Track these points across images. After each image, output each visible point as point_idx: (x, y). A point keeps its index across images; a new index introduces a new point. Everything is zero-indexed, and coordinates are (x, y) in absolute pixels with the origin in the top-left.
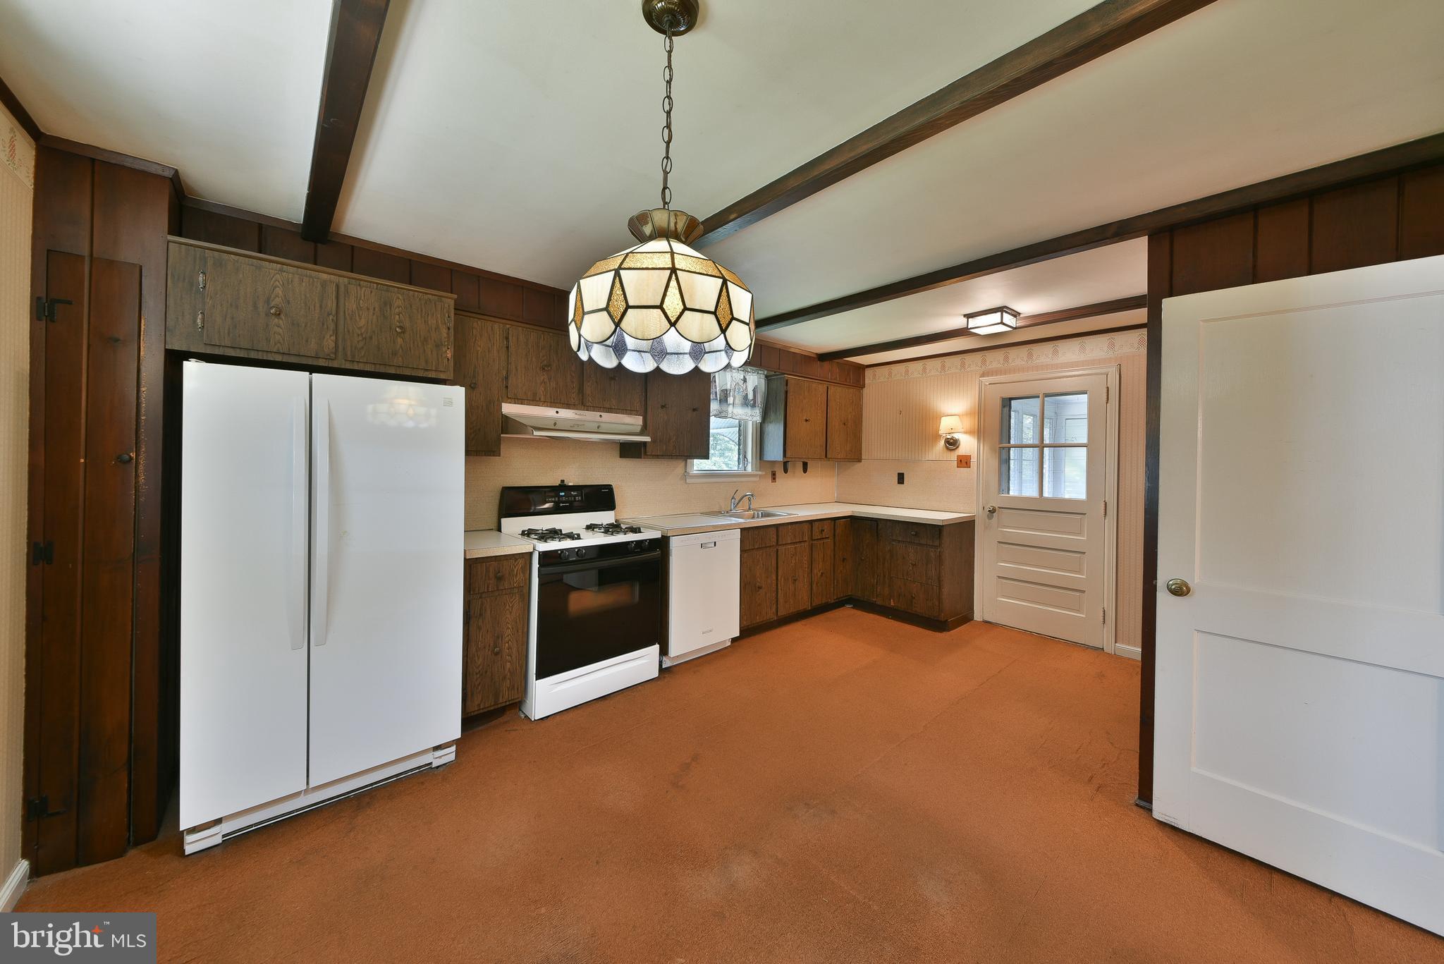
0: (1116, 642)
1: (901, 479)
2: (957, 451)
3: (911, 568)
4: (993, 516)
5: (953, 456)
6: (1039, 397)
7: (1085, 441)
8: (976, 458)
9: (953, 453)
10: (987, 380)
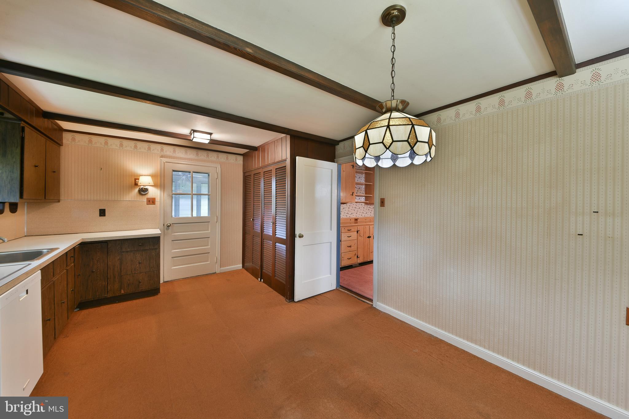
0: (220, 268)
1: (102, 213)
2: (146, 195)
3: (138, 265)
4: (169, 228)
5: (144, 199)
6: (190, 172)
7: (207, 193)
8: (159, 199)
9: (144, 197)
10: (164, 160)
